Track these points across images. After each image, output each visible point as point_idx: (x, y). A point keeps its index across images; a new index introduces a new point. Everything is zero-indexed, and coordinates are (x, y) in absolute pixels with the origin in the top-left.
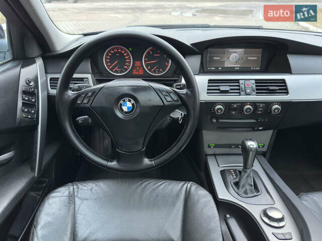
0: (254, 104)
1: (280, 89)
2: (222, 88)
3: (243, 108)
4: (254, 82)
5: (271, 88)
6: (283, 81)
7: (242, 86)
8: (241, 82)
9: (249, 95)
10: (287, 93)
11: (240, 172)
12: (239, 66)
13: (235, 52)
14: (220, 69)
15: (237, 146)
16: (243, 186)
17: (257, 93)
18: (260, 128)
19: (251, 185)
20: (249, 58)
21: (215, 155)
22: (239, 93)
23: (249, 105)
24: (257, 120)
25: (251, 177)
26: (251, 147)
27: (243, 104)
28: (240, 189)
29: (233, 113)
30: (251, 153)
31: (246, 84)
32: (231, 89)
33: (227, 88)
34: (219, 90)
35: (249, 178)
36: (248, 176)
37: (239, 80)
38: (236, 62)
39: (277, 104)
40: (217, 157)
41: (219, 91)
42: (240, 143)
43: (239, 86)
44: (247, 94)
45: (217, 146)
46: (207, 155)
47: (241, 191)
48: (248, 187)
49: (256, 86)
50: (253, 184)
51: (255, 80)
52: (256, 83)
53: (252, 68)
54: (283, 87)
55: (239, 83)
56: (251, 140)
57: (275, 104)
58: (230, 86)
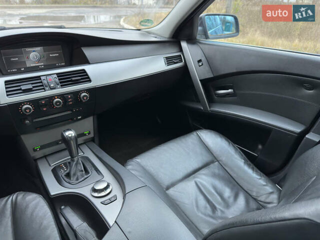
0: (61, 96)
1: (82, 79)
2: (23, 88)
3: (52, 102)
4: (56, 76)
5: (73, 79)
6: (84, 71)
7: (45, 82)
8: (42, 78)
9: (54, 88)
10: (90, 81)
11: (69, 163)
12: (42, 64)
13: (34, 51)
14: (23, 69)
16: (74, 174)
17: (61, 86)
18: (79, 118)
20: (51, 55)
21: (45, 157)
22: (44, 89)
23: (57, 98)
24: (72, 110)
26: (70, 136)
27: (52, 98)
29: (45, 109)
30: (72, 142)
31: (48, 80)
32: (34, 87)
33: (30, 86)
34: (20, 89)
35: (78, 165)
37: (39, 77)
38: (39, 61)
39: (84, 92)
40: (48, 158)
41: (21, 91)
43: (41, 82)
44: (52, 89)
45: (42, 147)
48: (79, 174)
49: (59, 79)
50: (83, 169)
51: (57, 74)
52: (58, 77)
53: (57, 65)
54: (84, 77)
55: (40, 79)
56: (68, 130)
57: (82, 93)
58: (32, 84)
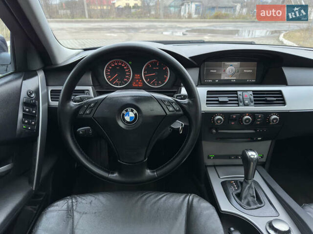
0: (253, 114)
1: (277, 100)
2: (221, 99)
3: (242, 118)
4: (251, 93)
5: (268, 99)
6: (280, 92)
7: (241, 97)
8: (239, 93)
9: (248, 105)
10: (284, 104)
11: (241, 183)
12: (235, 78)
13: (231, 66)
14: (217, 81)
15: (236, 157)
16: (246, 198)
17: (255, 104)
18: (259, 139)
19: (253, 197)
20: (245, 71)
21: (215, 166)
22: (238, 104)
23: (248, 115)
24: (255, 130)
25: (252, 188)
26: (252, 157)
27: (243, 114)
28: (242, 201)
29: (233, 123)
30: (252, 163)
31: (244, 96)
32: (230, 100)
33: (226, 99)
34: (218, 100)
35: (250, 189)
36: (249, 187)
37: (236, 91)
38: (232, 75)
39: (275, 115)
40: (217, 168)
41: (218, 102)
42: (241, 153)
43: (237, 97)
44: (245, 105)
45: (216, 157)
46: (206, 166)
47: (244, 202)
48: (250, 199)
49: (254, 97)
50: (255, 195)
51: (253, 91)
52: (253, 94)
53: (248, 81)
54: (280, 99)
55: (237, 94)
56: (251, 150)
57: (273, 115)
58: (228, 97)
